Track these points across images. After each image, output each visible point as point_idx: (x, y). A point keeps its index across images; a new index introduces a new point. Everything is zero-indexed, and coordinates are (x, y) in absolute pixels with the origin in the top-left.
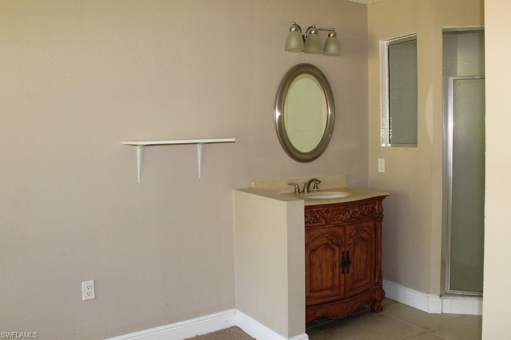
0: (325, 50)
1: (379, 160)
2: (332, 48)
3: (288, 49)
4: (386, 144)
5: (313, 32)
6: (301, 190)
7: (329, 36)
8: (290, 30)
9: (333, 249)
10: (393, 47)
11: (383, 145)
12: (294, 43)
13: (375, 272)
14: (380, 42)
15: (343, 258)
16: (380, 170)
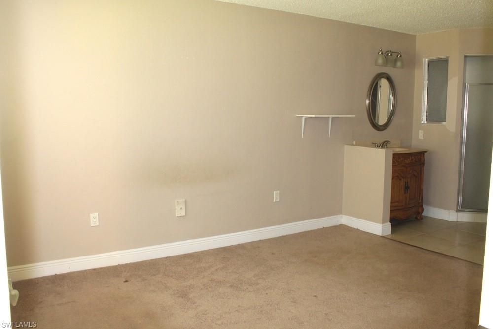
0: (395, 66)
1: (420, 131)
2: (399, 64)
3: (376, 64)
4: (424, 122)
5: (390, 54)
6: (379, 146)
7: (397, 56)
8: (378, 53)
9: (400, 179)
10: (431, 63)
11: (423, 122)
12: (380, 61)
13: (419, 196)
14: (424, 59)
15: (405, 185)
16: (420, 138)
